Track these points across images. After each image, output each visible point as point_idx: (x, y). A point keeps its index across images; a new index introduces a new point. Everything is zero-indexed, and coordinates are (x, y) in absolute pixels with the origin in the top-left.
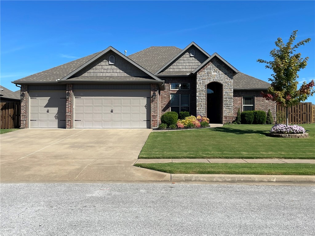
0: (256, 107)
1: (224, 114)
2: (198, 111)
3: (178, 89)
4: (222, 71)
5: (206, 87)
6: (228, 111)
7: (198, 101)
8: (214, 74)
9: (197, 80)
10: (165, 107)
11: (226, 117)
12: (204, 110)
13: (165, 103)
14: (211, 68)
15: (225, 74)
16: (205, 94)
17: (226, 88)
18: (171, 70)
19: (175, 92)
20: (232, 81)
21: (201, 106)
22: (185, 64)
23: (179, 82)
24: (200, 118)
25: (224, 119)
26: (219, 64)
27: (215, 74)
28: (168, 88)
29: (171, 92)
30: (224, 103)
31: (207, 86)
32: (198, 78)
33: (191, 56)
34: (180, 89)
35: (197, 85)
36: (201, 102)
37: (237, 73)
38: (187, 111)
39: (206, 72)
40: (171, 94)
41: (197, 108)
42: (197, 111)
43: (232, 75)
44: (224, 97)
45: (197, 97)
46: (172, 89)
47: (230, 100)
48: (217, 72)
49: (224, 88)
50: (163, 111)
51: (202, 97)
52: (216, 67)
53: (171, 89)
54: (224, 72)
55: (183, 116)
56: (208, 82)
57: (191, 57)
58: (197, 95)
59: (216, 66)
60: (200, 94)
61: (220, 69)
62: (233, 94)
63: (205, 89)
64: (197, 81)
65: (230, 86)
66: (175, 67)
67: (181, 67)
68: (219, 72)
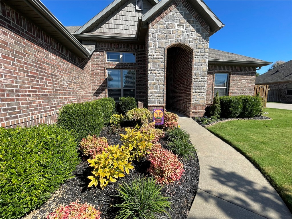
0: (231, 91)
1: (193, 102)
2: (151, 97)
3: (118, 62)
4: (192, 26)
5: (166, 52)
6: (199, 97)
7: (152, 79)
8: (178, 29)
9: (149, 38)
10: (97, 89)
11: (195, 107)
12: (161, 95)
13: (98, 82)
14: (173, 17)
15: (198, 31)
16: (163, 66)
17: (199, 56)
18: (107, 31)
19: (114, 66)
20: (207, 45)
21: (156, 87)
22: (127, 23)
23: (119, 51)
24: (161, 117)
25: (192, 110)
26: (188, 12)
27: (180, 29)
28: (103, 59)
29: (107, 66)
30: (194, 83)
31: (166, 50)
32: (150, 34)
33: (137, 9)
34: (122, 62)
35: (149, 49)
36: (156, 80)
37: (221, 28)
38: (131, 96)
39: (165, 23)
40: (107, 69)
41: (149, 92)
42: (149, 97)
43: (207, 33)
44: (194, 72)
45: (149, 72)
46: (109, 62)
47: (202, 77)
48: (183, 26)
49: (195, 56)
50: (94, 95)
51: (158, 71)
52: (182, 16)
53: (107, 61)
54: (196, 28)
55: (124, 104)
56: (167, 44)
57: (137, 11)
58: (149, 67)
59: (183, 14)
60: (154, 66)
61: (189, 22)
62: (207, 67)
63: (163, 57)
64: (149, 41)
65: (203, 54)
66: (112, 26)
67: (121, 27)
68: (187, 27)
